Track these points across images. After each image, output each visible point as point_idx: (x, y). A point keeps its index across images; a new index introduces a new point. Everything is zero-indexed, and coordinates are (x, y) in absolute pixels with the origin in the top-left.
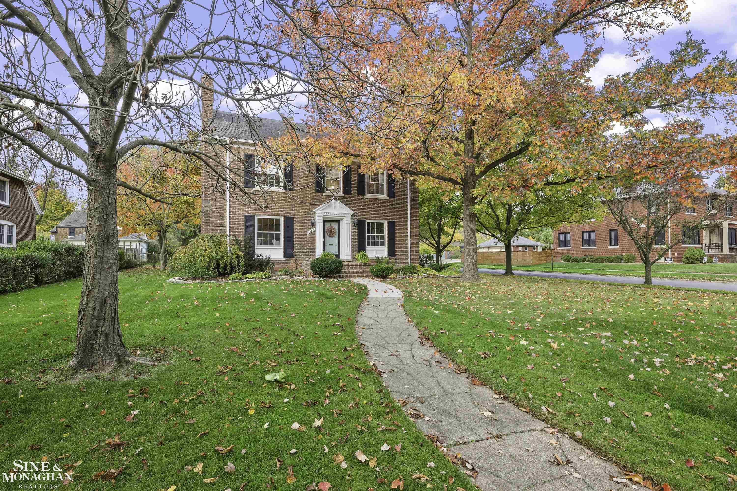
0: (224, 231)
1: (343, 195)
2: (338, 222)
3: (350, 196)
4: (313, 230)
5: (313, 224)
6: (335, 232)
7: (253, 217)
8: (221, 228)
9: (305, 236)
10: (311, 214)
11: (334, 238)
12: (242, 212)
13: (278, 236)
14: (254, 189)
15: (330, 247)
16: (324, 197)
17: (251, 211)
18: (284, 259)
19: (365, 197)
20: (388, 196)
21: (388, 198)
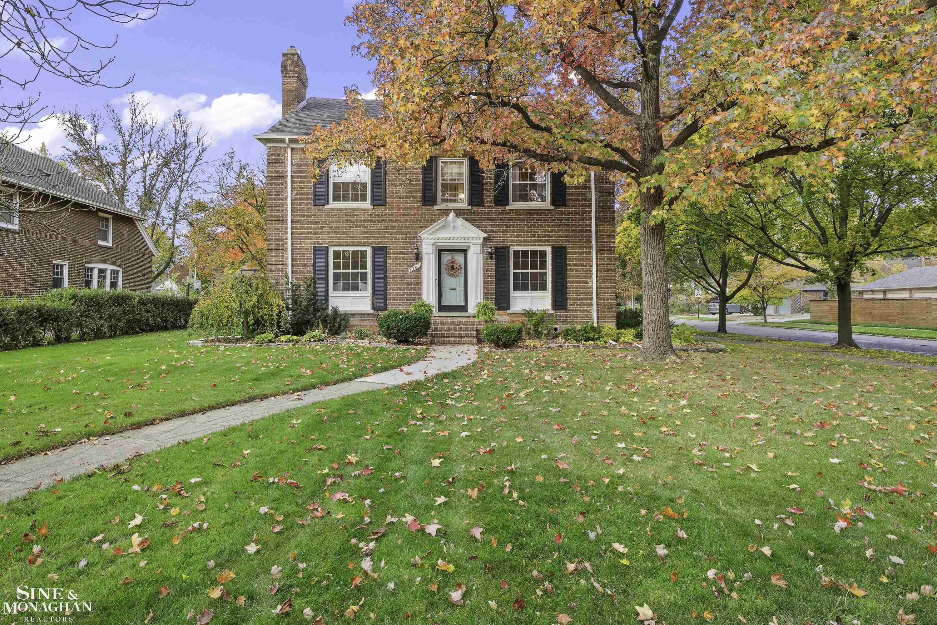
0: (284, 270)
1: (470, 207)
2: (464, 251)
3: (482, 208)
4: (417, 266)
5: (418, 257)
6: (460, 269)
7: (327, 249)
8: (280, 266)
9: (404, 275)
10: (414, 240)
11: (457, 279)
12: (309, 242)
13: (364, 276)
14: (326, 207)
15: (453, 293)
16: (437, 212)
17: (323, 240)
18: (372, 312)
19: (508, 207)
20: (553, 203)
21: (553, 207)
